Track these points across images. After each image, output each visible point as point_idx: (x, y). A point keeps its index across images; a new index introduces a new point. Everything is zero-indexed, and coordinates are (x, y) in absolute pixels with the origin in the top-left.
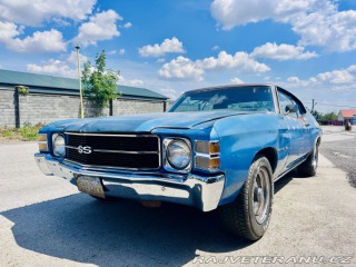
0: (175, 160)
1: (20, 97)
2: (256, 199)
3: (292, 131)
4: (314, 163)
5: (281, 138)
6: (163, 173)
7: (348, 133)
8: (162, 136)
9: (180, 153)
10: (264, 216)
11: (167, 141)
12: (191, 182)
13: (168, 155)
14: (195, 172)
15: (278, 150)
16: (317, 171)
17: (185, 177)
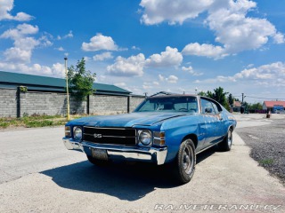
0: (144, 141)
1: (21, 95)
2: (185, 161)
3: (208, 124)
4: (229, 143)
5: (200, 129)
6: (138, 147)
7: (267, 120)
8: (138, 129)
9: (146, 138)
10: (190, 171)
11: (140, 132)
12: (152, 151)
13: (140, 138)
14: (154, 146)
15: (198, 135)
16: (232, 147)
17: (149, 149)
